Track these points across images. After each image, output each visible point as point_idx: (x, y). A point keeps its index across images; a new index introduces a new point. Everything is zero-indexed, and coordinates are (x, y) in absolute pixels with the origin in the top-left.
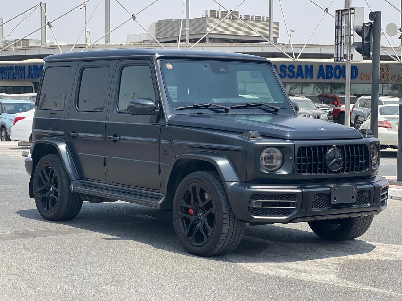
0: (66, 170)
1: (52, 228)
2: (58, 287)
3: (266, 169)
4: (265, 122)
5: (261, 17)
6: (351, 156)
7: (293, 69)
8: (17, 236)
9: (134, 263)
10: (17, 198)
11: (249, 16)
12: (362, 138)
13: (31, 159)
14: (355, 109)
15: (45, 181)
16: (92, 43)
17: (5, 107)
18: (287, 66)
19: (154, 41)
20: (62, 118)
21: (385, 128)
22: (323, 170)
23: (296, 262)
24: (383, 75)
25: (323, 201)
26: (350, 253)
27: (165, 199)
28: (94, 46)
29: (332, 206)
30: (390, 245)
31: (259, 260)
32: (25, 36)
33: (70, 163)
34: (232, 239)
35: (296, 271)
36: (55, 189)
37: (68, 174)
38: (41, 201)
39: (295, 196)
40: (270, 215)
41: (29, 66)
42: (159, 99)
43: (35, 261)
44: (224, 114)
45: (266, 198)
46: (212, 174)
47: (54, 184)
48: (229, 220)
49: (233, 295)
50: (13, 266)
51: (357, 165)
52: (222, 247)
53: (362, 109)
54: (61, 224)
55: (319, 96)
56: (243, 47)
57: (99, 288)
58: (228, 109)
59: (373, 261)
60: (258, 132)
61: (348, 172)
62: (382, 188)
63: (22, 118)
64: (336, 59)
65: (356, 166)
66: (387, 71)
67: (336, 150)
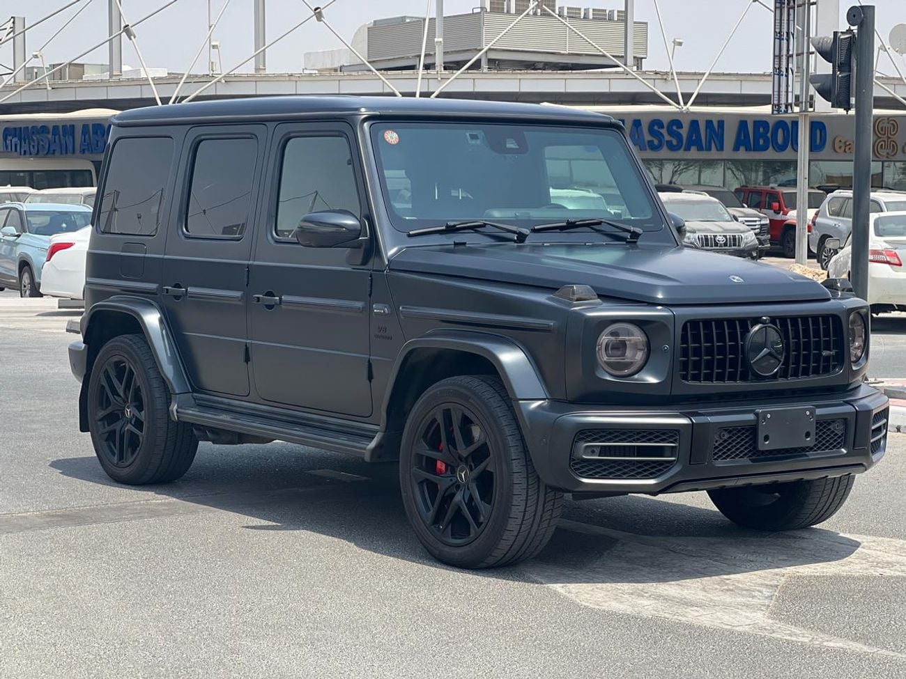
0: (161, 372)
1: (129, 501)
2: (141, 641)
3: (610, 371)
4: (607, 263)
5: (607, 12)
6: (802, 340)
7: (679, 130)
8: (51, 521)
9: (313, 586)
10: (52, 431)
11: (580, 9)
12: (828, 300)
13: (84, 345)
14: (819, 220)
15: (113, 395)
16: (224, 73)
17: (28, 218)
18: (665, 122)
19: (363, 68)
20: (151, 253)
21: (887, 266)
22: (739, 372)
23: (678, 582)
24: (883, 143)
25: (739, 443)
26: (800, 559)
27: (383, 438)
28: (229, 79)
29: (758, 454)
30: (892, 539)
31: (593, 578)
32: (74, 58)
33: (169, 355)
34: (533, 530)
35: (678, 602)
36: (137, 413)
37: (165, 379)
38: (106, 440)
39: (675, 434)
40: (619, 475)
41: (84, 125)
42: (368, 213)
43: (90, 579)
44: (516, 244)
45: (609, 437)
46: (488, 384)
47: (135, 401)
48: (525, 486)
49: (533, 660)
50: (39, 592)
51: (817, 361)
52: (511, 548)
53: (835, 220)
54: (150, 493)
55: (737, 190)
56: (565, 79)
57: (230, 644)
58: (525, 233)
59: (854, 578)
60: (591, 286)
61: (797, 376)
62: (874, 414)
63: (67, 246)
64: (777, 107)
65: (814, 363)
66: (892, 133)
67: (769, 327)
